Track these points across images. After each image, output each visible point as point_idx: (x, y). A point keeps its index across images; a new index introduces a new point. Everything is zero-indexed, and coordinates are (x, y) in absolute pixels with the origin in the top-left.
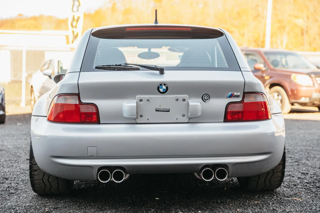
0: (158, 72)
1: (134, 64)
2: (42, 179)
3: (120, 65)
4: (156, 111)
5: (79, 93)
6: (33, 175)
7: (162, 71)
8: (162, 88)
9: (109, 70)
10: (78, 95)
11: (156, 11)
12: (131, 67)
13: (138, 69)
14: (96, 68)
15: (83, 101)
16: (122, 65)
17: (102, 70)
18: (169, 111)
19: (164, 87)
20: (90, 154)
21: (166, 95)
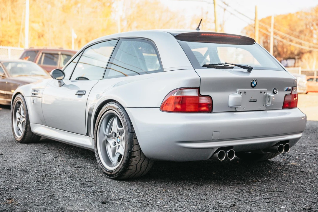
0: (246, 70)
1: (232, 63)
2: (137, 164)
3: (221, 64)
4: (249, 101)
5: (199, 88)
6: (131, 161)
7: (250, 69)
8: (254, 83)
9: (213, 68)
10: (198, 89)
11: (202, 20)
12: (229, 66)
13: (232, 68)
14: (204, 66)
15: (202, 94)
16: (223, 64)
17: (206, 68)
18: (256, 101)
19: (255, 83)
20: (213, 138)
21: (255, 89)
